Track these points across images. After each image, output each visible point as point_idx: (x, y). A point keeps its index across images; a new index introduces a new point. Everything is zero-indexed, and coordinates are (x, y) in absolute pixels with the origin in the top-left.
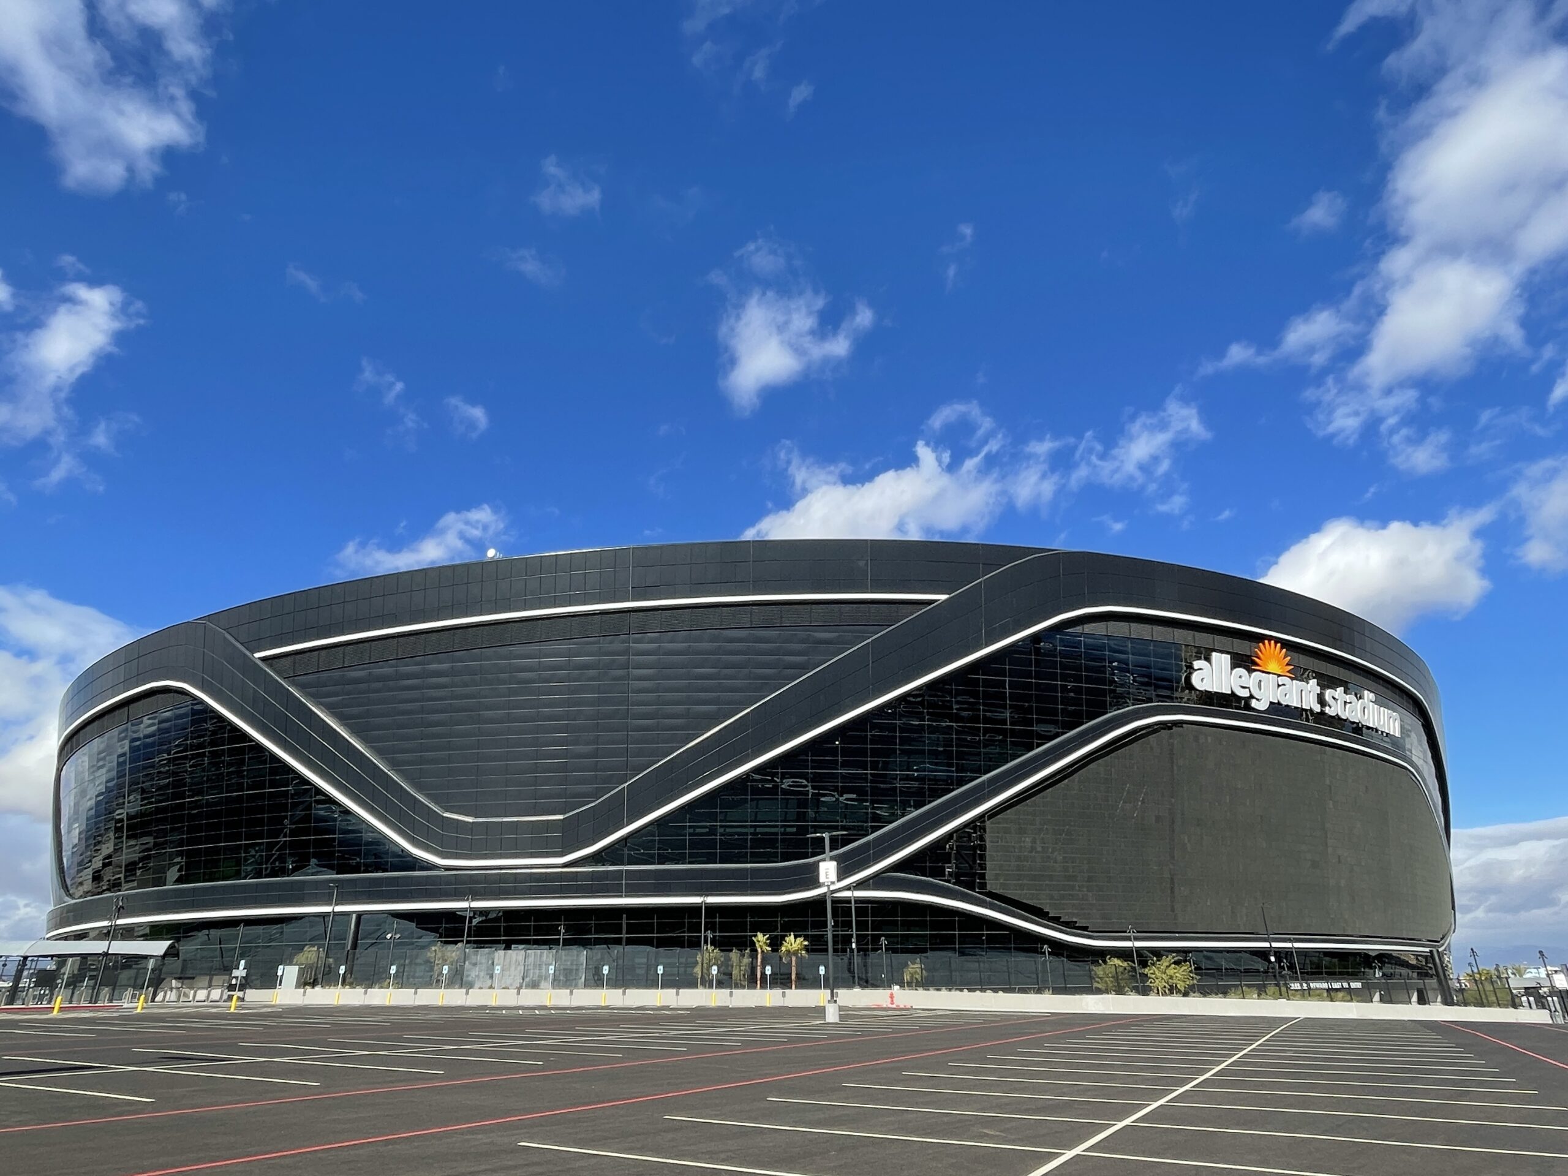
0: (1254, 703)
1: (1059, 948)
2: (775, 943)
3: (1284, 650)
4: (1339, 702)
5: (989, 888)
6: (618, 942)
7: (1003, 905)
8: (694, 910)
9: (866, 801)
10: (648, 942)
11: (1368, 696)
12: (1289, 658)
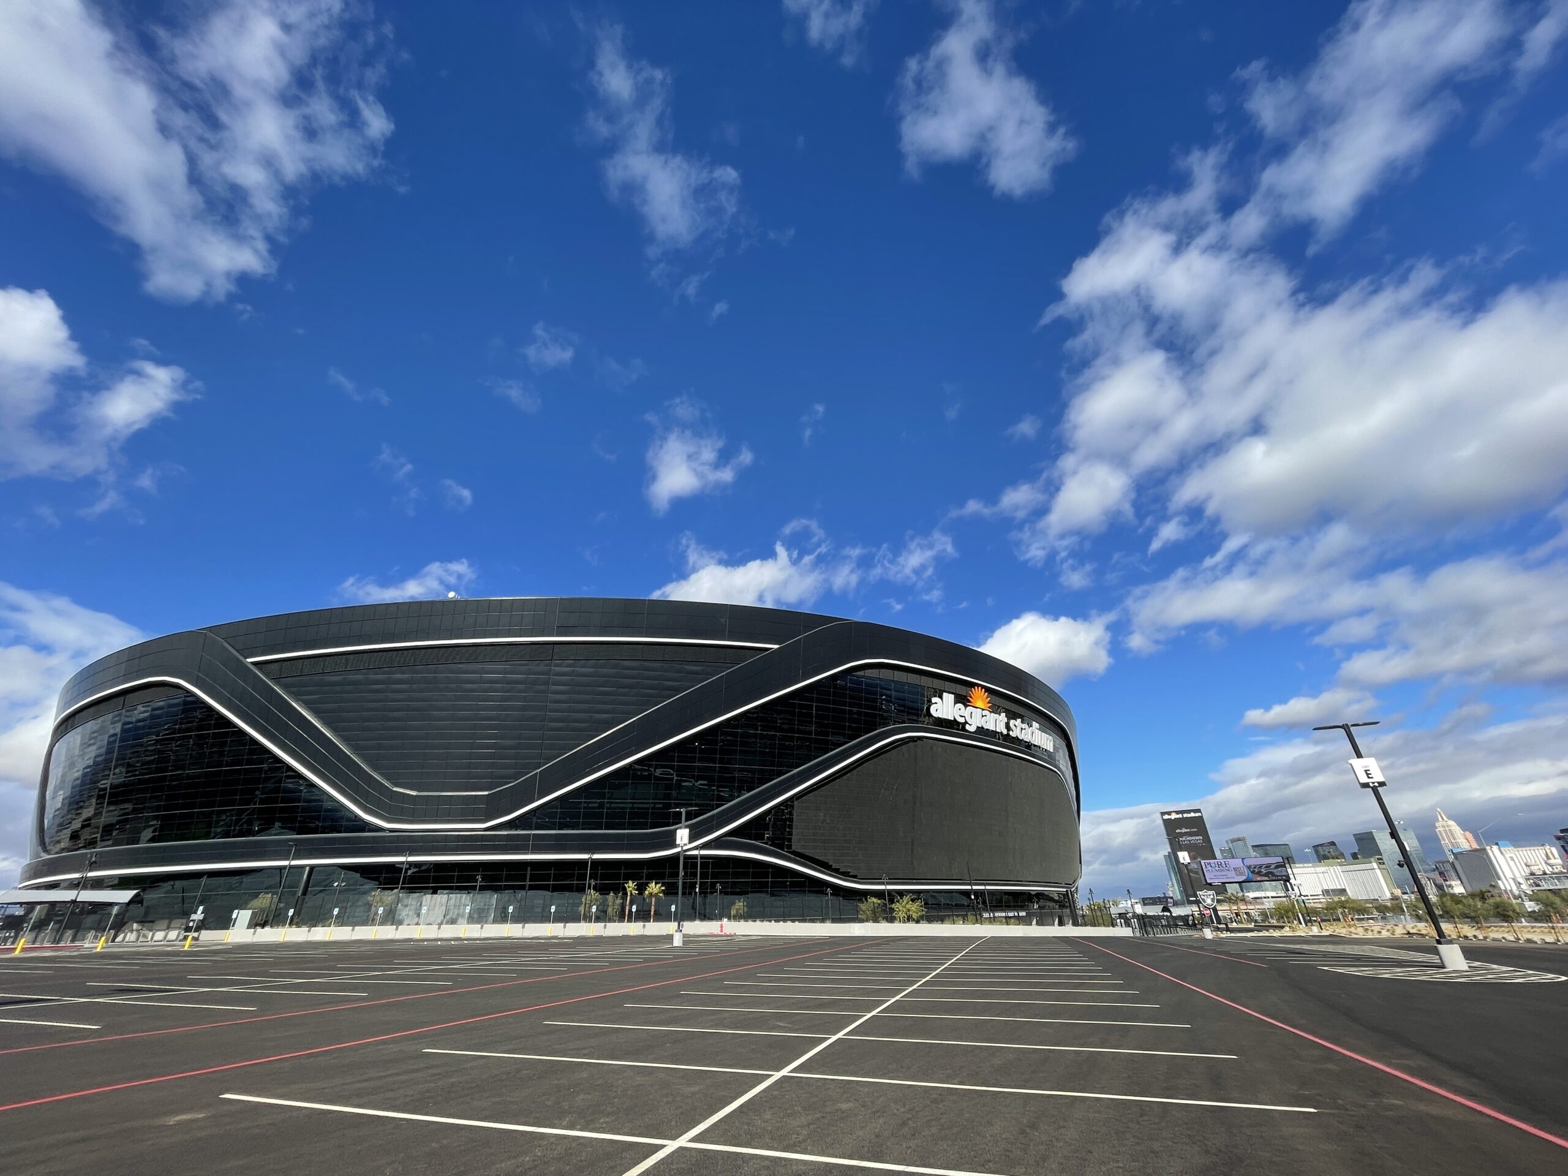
0: (967, 727)
1: (837, 890)
2: (641, 888)
3: (987, 693)
4: (1018, 728)
5: (793, 848)
6: (522, 888)
7: (802, 860)
8: (582, 863)
9: (714, 786)
10: (545, 888)
11: (1035, 725)
12: (989, 699)
